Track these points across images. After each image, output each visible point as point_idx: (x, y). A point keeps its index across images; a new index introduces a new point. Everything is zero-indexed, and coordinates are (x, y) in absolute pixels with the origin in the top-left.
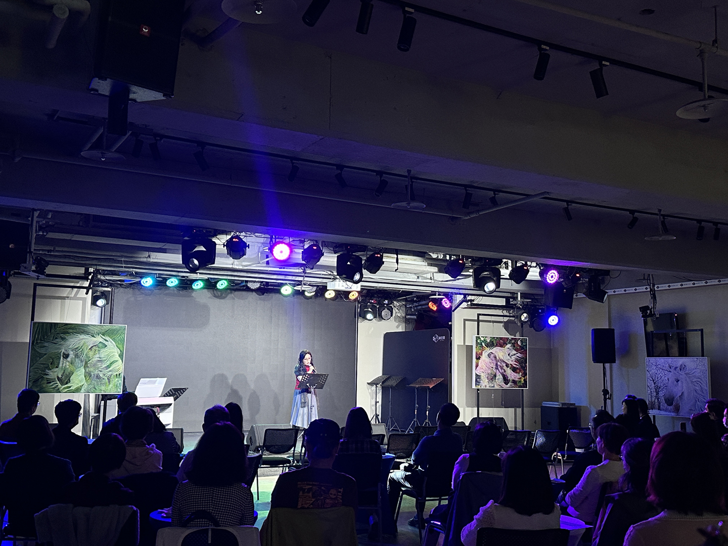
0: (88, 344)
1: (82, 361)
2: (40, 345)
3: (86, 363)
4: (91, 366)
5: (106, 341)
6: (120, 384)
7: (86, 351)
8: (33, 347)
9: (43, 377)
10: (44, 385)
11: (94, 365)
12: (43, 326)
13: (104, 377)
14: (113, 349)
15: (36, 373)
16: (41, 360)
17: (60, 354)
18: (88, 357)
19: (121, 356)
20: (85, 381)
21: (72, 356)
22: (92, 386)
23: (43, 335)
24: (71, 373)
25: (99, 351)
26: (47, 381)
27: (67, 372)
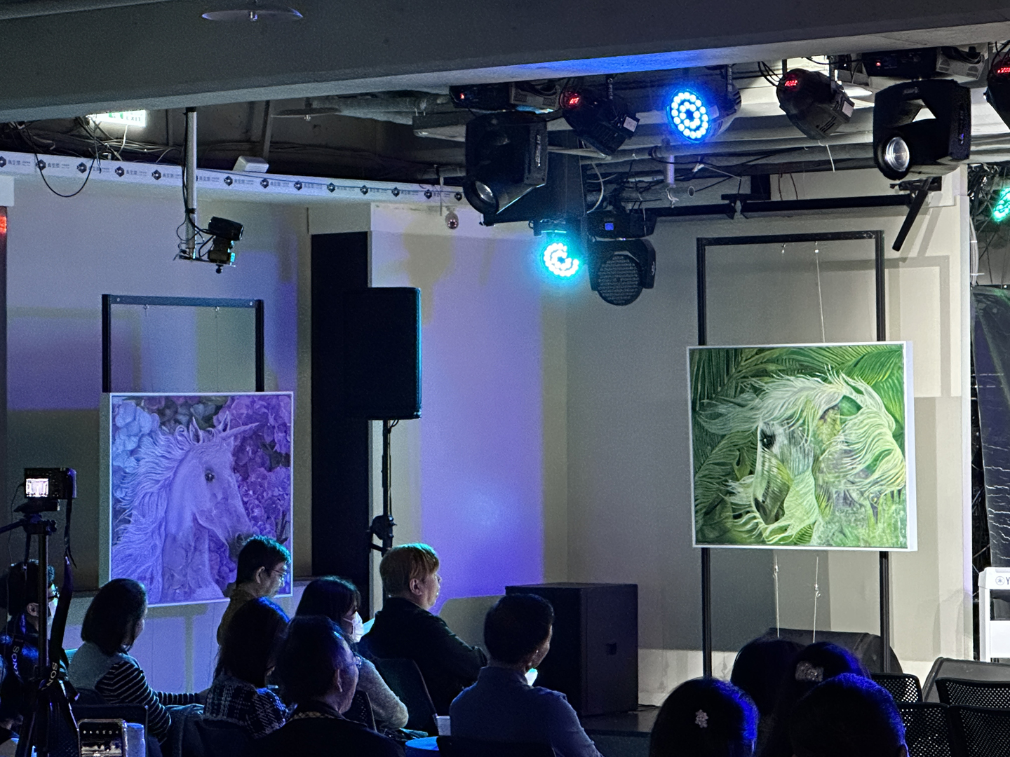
0: (816, 402)
1: (805, 455)
2: (709, 411)
3: (816, 459)
4: (828, 467)
5: (859, 392)
6: (904, 521)
7: (812, 425)
8: (695, 423)
9: (722, 501)
10: (729, 523)
11: (836, 466)
12: (710, 360)
13: (862, 501)
14: (877, 414)
15: (708, 489)
16: (717, 454)
17: (754, 434)
18: (819, 442)
19: (899, 436)
20: (817, 511)
21: (781, 440)
22: (835, 527)
23: (714, 385)
24: (785, 489)
25: (843, 422)
26: (734, 510)
27: (774, 488)
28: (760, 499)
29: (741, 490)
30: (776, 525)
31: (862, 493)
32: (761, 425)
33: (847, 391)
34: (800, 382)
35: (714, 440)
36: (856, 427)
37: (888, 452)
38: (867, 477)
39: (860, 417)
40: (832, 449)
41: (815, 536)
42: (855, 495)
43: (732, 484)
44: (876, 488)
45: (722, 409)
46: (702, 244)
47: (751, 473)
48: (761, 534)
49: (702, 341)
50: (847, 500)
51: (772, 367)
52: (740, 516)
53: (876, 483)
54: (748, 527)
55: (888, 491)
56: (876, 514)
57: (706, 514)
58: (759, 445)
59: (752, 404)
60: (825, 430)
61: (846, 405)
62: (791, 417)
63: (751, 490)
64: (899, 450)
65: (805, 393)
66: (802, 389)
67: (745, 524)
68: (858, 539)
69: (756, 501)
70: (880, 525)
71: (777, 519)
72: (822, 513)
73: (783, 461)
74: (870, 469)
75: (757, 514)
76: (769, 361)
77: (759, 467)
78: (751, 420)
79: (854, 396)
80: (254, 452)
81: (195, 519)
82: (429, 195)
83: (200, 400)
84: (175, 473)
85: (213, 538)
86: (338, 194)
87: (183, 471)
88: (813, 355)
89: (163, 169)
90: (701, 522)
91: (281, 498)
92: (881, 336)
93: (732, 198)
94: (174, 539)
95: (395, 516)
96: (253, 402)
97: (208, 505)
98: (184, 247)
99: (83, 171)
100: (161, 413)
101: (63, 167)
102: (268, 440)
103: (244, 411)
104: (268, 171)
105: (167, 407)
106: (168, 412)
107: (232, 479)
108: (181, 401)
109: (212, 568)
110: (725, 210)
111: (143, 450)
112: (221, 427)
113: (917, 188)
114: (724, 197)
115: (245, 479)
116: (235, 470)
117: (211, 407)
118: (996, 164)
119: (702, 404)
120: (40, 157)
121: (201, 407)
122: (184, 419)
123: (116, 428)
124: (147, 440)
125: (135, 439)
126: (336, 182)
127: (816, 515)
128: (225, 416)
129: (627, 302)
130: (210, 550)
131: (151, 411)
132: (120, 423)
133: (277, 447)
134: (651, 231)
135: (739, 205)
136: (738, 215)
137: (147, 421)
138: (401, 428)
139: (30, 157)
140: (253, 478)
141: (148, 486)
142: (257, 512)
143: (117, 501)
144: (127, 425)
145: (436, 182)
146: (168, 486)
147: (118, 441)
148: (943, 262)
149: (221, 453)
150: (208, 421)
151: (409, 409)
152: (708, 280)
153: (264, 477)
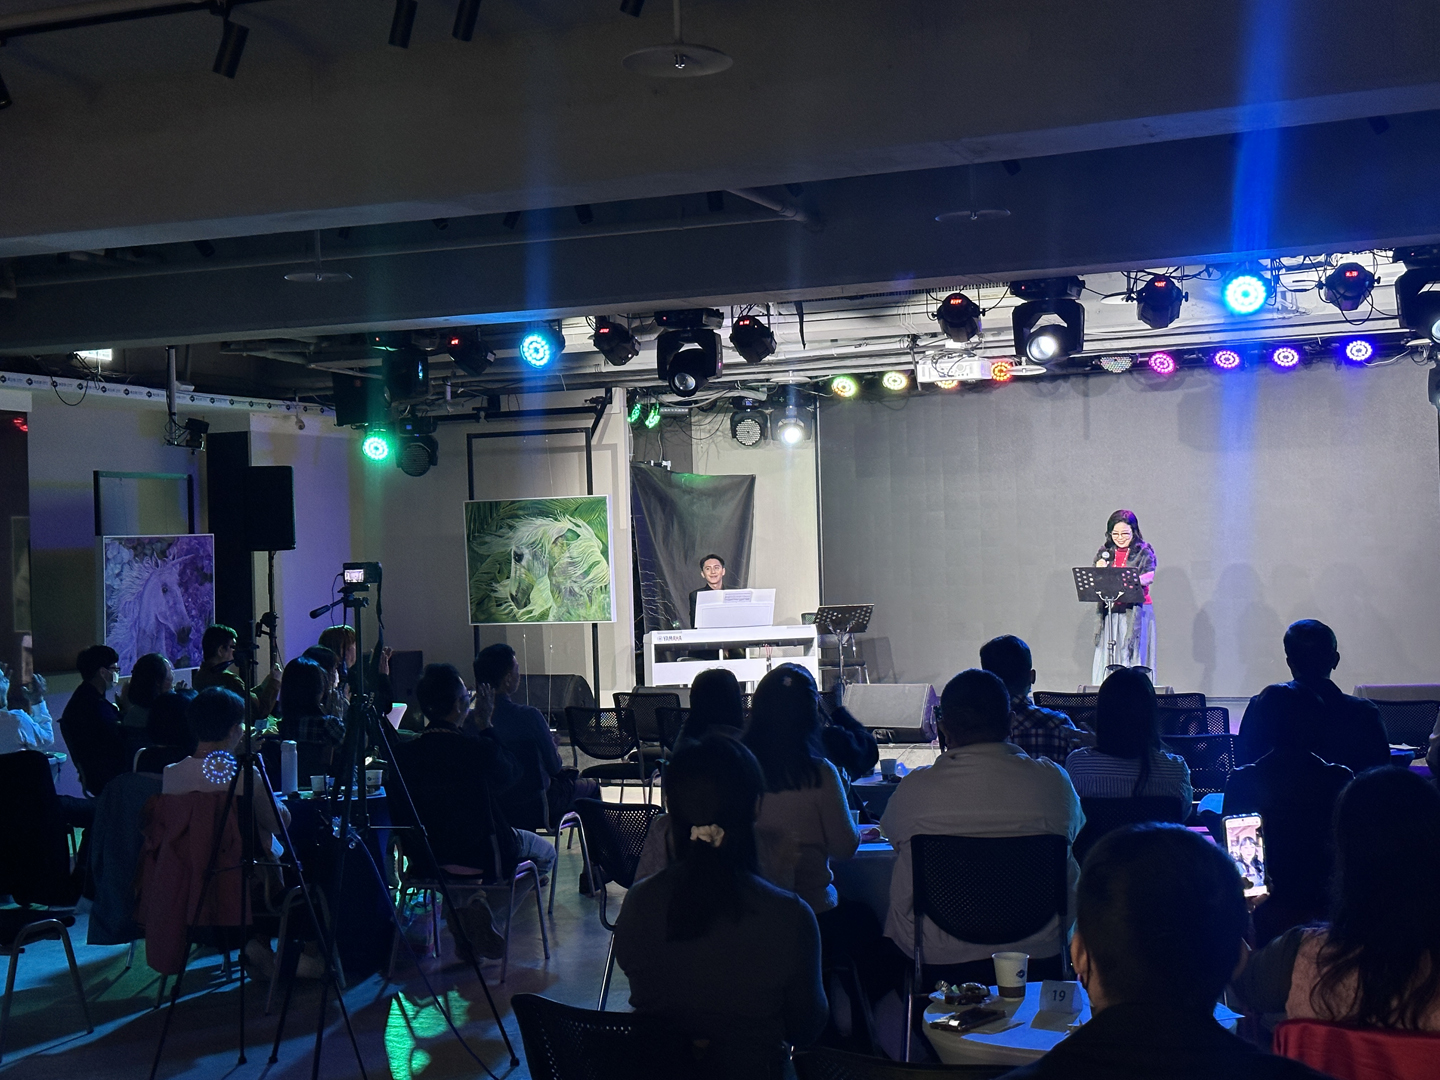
0: (550, 533)
1: (544, 566)
2: (479, 540)
3: (551, 568)
4: (559, 573)
5: (579, 526)
6: (609, 604)
7: (548, 547)
8: (469, 545)
9: (489, 596)
10: (493, 610)
11: (564, 572)
12: (479, 508)
13: (581, 593)
14: (590, 540)
15: (478, 588)
16: (484, 567)
17: (510, 554)
18: (552, 557)
19: (605, 553)
20: (552, 600)
21: (527, 556)
22: (564, 609)
23: (481, 524)
24: (530, 587)
25: (568, 545)
26: (496, 602)
27: (523, 586)
28: (514, 594)
29: (501, 588)
30: (525, 609)
31: (581, 588)
32: (514, 548)
33: (570, 526)
34: (539, 521)
35: (482, 558)
36: (576, 548)
37: (598, 562)
38: (584, 578)
39: (579, 541)
40: (561, 562)
41: (551, 618)
42: (577, 590)
43: (494, 584)
44: (590, 585)
45: (488, 539)
46: (470, 437)
47: (508, 578)
48: (515, 616)
49: (471, 497)
50: (572, 592)
51: (521, 512)
52: (501, 605)
53: (590, 581)
54: (506, 611)
55: (598, 586)
56: (591, 601)
57: (478, 604)
58: (513, 560)
59: (507, 536)
60: (556, 550)
61: (569, 535)
62: (534, 543)
63: (508, 589)
64: (605, 561)
65: (543, 528)
66: (541, 525)
67: (505, 609)
68: (579, 616)
69: (511, 595)
70: (594, 607)
71: (525, 606)
72: (555, 601)
73: (529, 570)
74: (586, 573)
75: (512, 603)
76: (517, 509)
77: (513, 574)
78: (507, 545)
79: (575, 529)
80: (192, 574)
81: (157, 618)
82: (288, 408)
83: (159, 540)
84: (144, 589)
85: (168, 629)
86: (236, 406)
87: (149, 587)
88: (548, 504)
89: (131, 388)
90: (474, 609)
91: (208, 603)
92: (590, 492)
93: (478, 409)
94: (144, 632)
95: (278, 611)
96: (190, 541)
97: (164, 608)
98: (168, 438)
99: (81, 389)
100: (135, 548)
101: (69, 386)
102: (200, 565)
103: (185, 547)
104: (194, 391)
105: (139, 544)
106: (139, 548)
107: (178, 591)
108: (147, 541)
109: (167, 650)
110: (473, 417)
111: (124, 573)
112: (171, 557)
113: (600, 402)
114: (474, 409)
115: (186, 590)
116: (180, 585)
117: (165, 545)
118: (645, 388)
119: (474, 536)
120: (55, 379)
121: (159, 544)
122: (148, 552)
123: (107, 559)
124: (126, 567)
125: (119, 566)
126: (235, 398)
127: (551, 602)
128: (174, 550)
129: (421, 474)
130: (166, 638)
131: (129, 548)
132: (110, 556)
133: (205, 570)
134: (434, 430)
135: (482, 414)
136: (482, 420)
137: (126, 554)
138: (279, 555)
139: (48, 379)
140: (191, 591)
141: (129, 598)
142: (194, 612)
143: (109, 607)
144: (114, 557)
145: (293, 400)
146: (140, 596)
147: (109, 567)
148: (613, 448)
149: (172, 577)
150: (163, 554)
151: (288, 543)
152: (474, 461)
153: (198, 590)
